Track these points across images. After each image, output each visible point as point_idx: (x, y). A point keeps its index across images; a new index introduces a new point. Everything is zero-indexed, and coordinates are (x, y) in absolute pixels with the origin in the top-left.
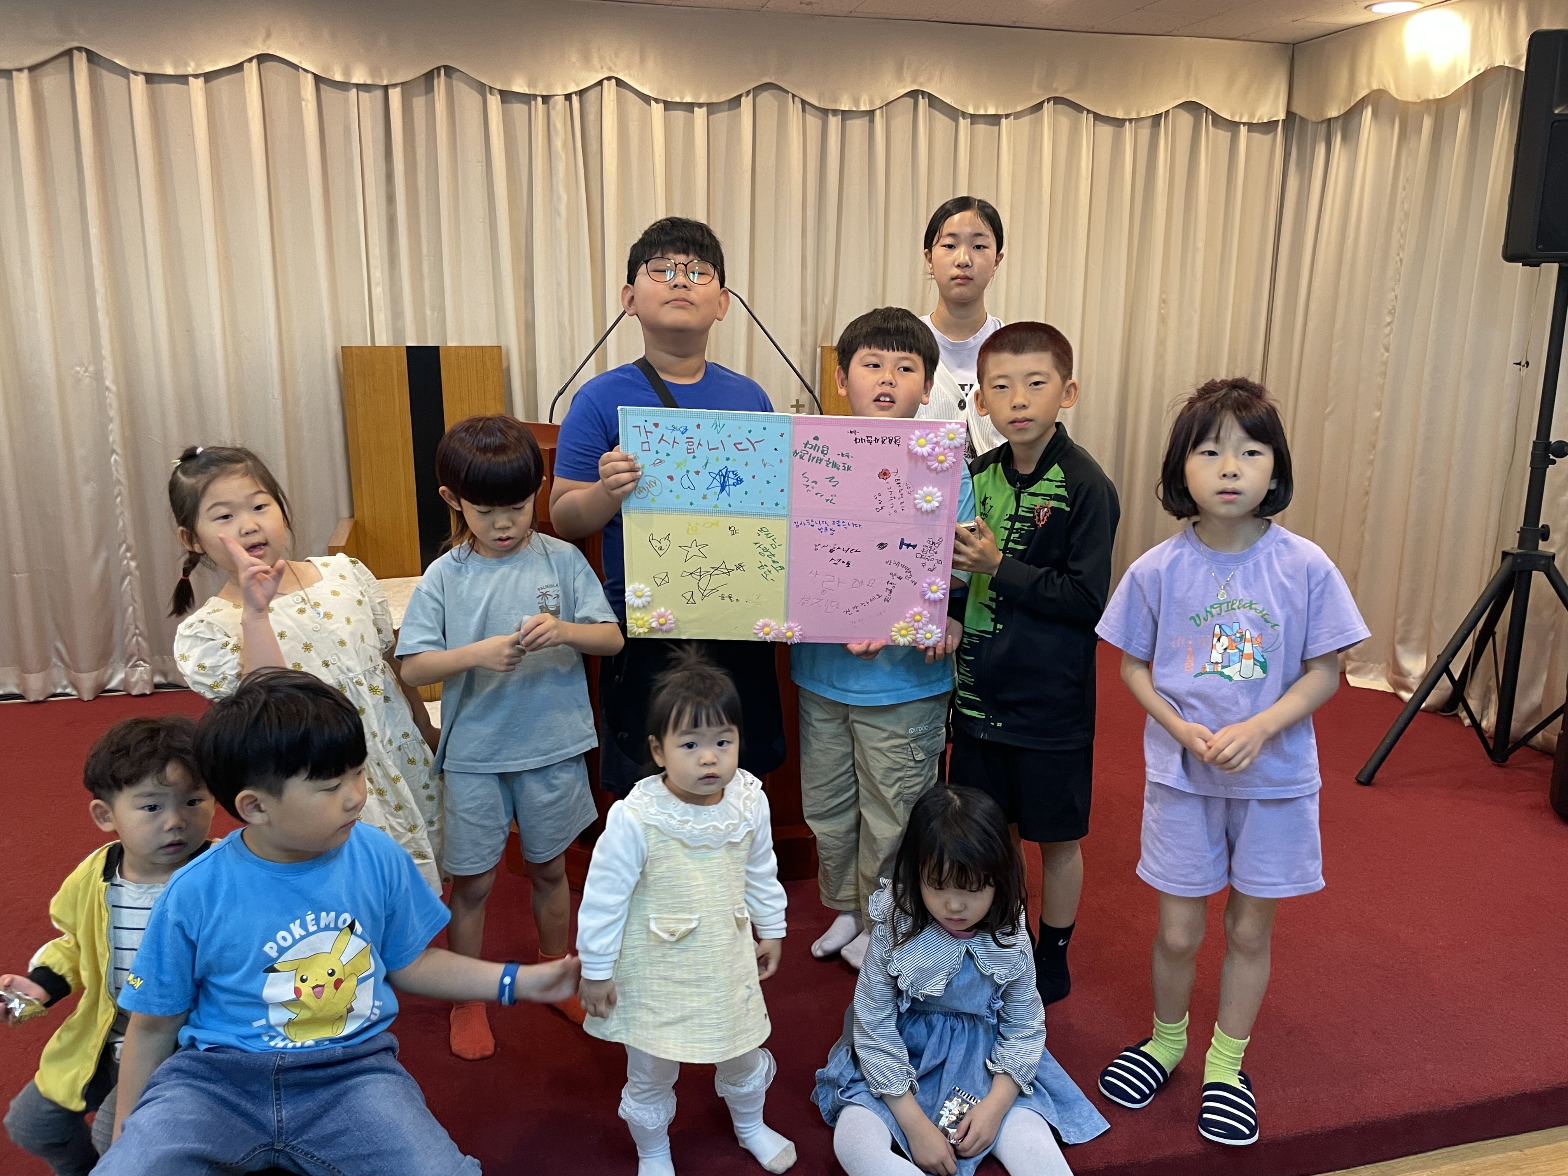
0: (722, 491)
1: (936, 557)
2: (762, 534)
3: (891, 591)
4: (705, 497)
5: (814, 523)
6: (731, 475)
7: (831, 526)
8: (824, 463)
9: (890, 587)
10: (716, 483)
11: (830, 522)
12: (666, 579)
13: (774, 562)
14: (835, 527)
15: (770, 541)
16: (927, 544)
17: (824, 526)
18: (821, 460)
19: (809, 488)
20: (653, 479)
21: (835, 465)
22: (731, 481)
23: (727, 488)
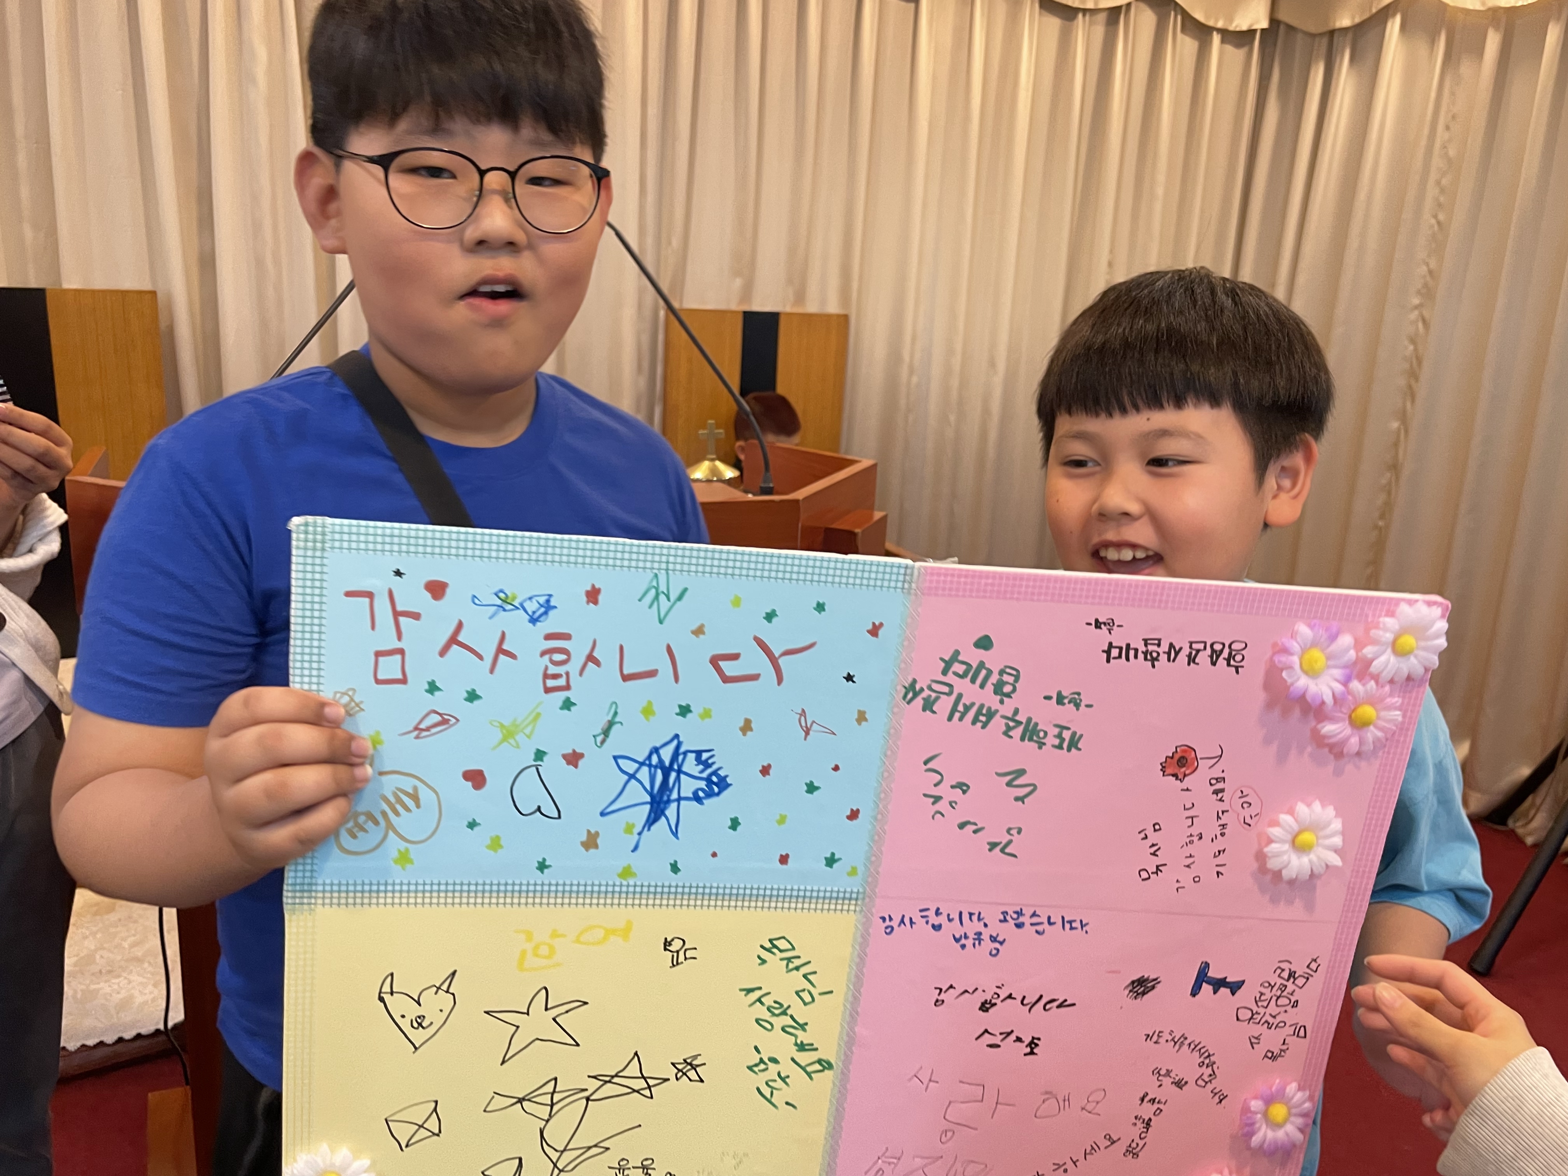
0: (651, 821)
1: (1292, 1017)
2: (774, 961)
3: (1148, 1124)
4: (591, 842)
5: (942, 920)
6: (690, 765)
7: (995, 928)
8: (998, 723)
9: (1147, 1110)
10: (638, 794)
11: (992, 916)
12: (433, 1124)
13: (802, 1047)
14: (1007, 930)
15: (797, 980)
16: (1274, 979)
17: (971, 927)
18: (990, 715)
19: (942, 806)
20: (408, 784)
21: (1031, 733)
22: (688, 786)
23: (671, 811)
